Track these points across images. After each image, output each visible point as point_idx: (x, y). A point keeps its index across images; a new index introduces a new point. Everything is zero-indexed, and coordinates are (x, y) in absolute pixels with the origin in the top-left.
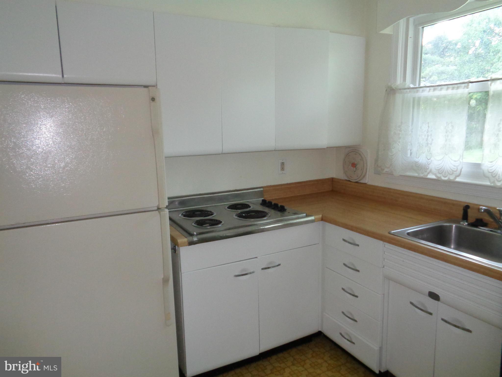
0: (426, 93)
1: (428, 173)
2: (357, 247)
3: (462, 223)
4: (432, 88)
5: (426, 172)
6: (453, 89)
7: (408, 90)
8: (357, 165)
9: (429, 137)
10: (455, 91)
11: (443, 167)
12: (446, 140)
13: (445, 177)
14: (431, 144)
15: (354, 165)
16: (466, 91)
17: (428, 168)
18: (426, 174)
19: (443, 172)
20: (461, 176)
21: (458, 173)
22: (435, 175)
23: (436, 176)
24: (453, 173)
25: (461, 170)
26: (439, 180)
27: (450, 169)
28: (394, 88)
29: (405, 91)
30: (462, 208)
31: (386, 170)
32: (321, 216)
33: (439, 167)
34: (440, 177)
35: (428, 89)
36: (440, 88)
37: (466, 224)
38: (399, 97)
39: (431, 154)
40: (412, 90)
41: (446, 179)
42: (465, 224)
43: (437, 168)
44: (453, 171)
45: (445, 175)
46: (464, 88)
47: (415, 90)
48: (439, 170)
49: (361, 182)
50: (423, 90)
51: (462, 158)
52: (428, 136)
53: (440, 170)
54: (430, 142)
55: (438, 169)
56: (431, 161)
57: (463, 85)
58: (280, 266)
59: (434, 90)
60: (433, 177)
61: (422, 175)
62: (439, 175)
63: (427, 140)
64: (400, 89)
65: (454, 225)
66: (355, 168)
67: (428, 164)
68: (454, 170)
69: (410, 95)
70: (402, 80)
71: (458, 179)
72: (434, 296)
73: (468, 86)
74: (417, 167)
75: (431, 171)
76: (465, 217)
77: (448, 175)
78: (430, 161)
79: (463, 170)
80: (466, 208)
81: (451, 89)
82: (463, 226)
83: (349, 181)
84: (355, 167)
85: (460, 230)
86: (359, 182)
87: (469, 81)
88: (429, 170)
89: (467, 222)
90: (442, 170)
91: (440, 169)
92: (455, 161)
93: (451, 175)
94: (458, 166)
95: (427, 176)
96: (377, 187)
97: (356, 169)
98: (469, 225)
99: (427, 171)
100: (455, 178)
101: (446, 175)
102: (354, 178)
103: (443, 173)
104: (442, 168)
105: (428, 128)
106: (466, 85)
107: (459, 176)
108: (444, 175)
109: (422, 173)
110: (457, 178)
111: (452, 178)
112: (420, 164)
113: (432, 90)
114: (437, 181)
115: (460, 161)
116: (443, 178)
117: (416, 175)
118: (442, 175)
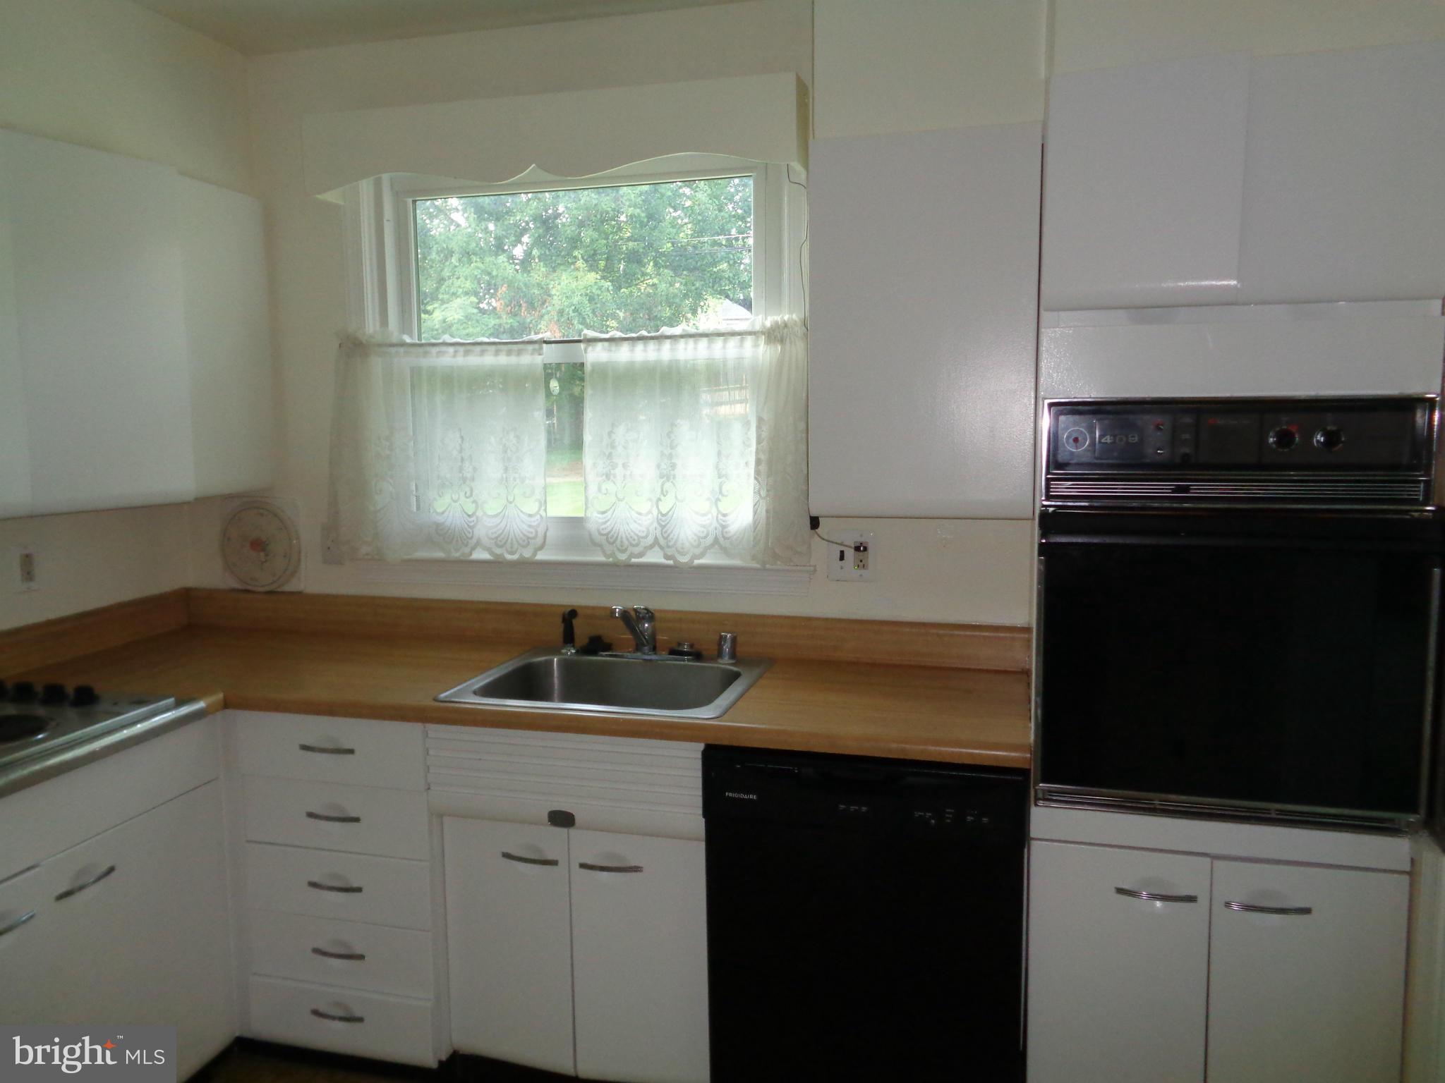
0: (449, 359)
1: (473, 549)
2: (349, 756)
3: (564, 651)
4: (461, 349)
5: (466, 546)
6: (509, 353)
7: (402, 350)
8: (267, 545)
9: (467, 464)
10: (513, 360)
11: (505, 528)
12: (506, 470)
13: (512, 553)
14: (473, 479)
15: (259, 545)
16: (539, 360)
17: (470, 536)
18: (467, 550)
19: (505, 543)
20: (546, 547)
21: (539, 541)
22: (489, 550)
23: (491, 553)
24: (528, 544)
25: (545, 533)
26: (500, 563)
27: (521, 535)
28: (364, 342)
29: (393, 350)
30: (559, 620)
31: (365, 550)
32: (220, 696)
33: (495, 533)
34: (502, 555)
35: (451, 350)
36: (478, 348)
37: (573, 651)
38: (377, 364)
39: (474, 502)
40: (412, 349)
41: (515, 557)
42: (570, 651)
43: (492, 533)
44: (528, 538)
45: (512, 548)
46: (532, 354)
47: (421, 350)
48: (496, 538)
49: (287, 588)
50: (440, 352)
51: (543, 508)
52: (462, 460)
53: (499, 539)
54: (469, 475)
55: (494, 536)
56: (477, 520)
57: (530, 347)
58: (113, 875)
59: (467, 353)
60: (485, 556)
61: (456, 555)
62: (498, 551)
63: (461, 469)
64: (380, 345)
65: (555, 659)
66: (262, 554)
67: (468, 525)
68: (531, 535)
69: (405, 362)
70: (378, 324)
71: (541, 556)
72: (562, 819)
73: (541, 348)
74: (441, 535)
75: (478, 543)
76: (569, 638)
77: (517, 549)
78: (474, 518)
79: (548, 534)
80: (570, 616)
81: (504, 353)
82: (567, 657)
83: (247, 591)
84: (263, 550)
85: (567, 666)
86: (279, 590)
87: (541, 339)
88: (474, 540)
89: (573, 646)
90: (503, 539)
91: (499, 536)
92: (530, 516)
93: (524, 547)
94: (538, 525)
95: (471, 554)
96: (336, 597)
97: (267, 555)
98: (577, 652)
99: (468, 542)
100: (535, 554)
101: (514, 549)
102: (264, 581)
103: (508, 546)
104: (502, 533)
105: (460, 441)
106: (536, 346)
107: (541, 547)
108: (510, 550)
109: (457, 550)
110: (539, 552)
111: (527, 554)
112: (449, 529)
113: (462, 353)
114: (496, 565)
115: (541, 516)
116: (509, 557)
117: (439, 555)
118: (507, 550)
